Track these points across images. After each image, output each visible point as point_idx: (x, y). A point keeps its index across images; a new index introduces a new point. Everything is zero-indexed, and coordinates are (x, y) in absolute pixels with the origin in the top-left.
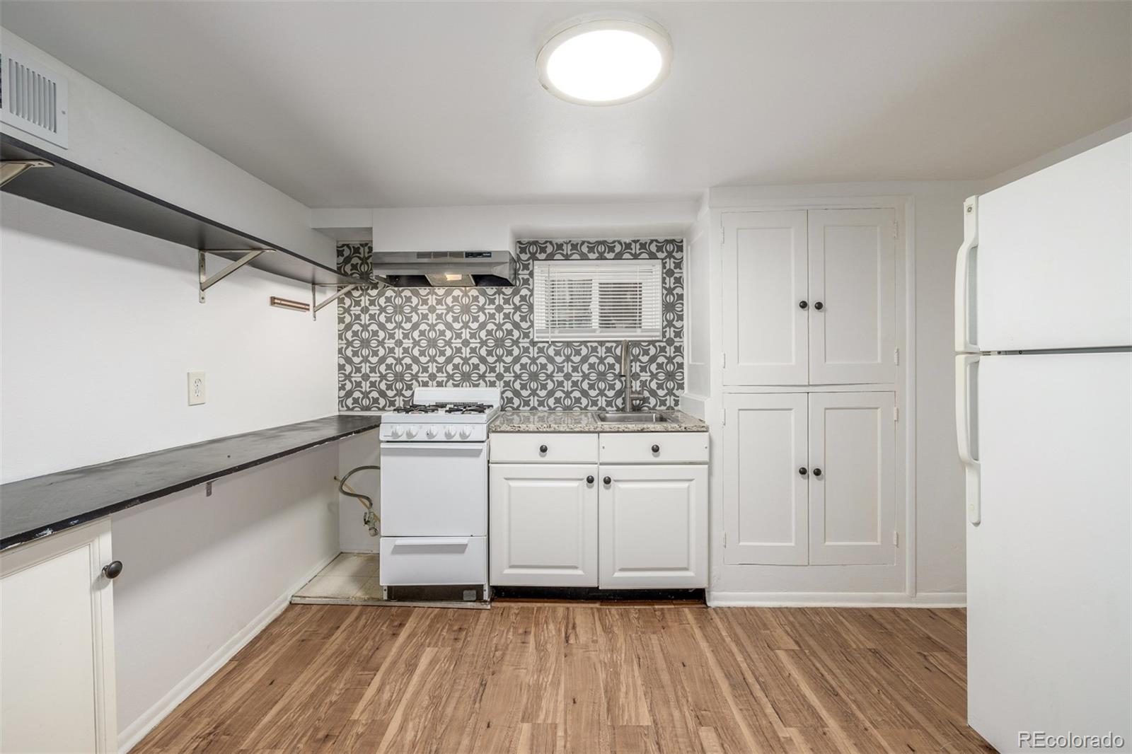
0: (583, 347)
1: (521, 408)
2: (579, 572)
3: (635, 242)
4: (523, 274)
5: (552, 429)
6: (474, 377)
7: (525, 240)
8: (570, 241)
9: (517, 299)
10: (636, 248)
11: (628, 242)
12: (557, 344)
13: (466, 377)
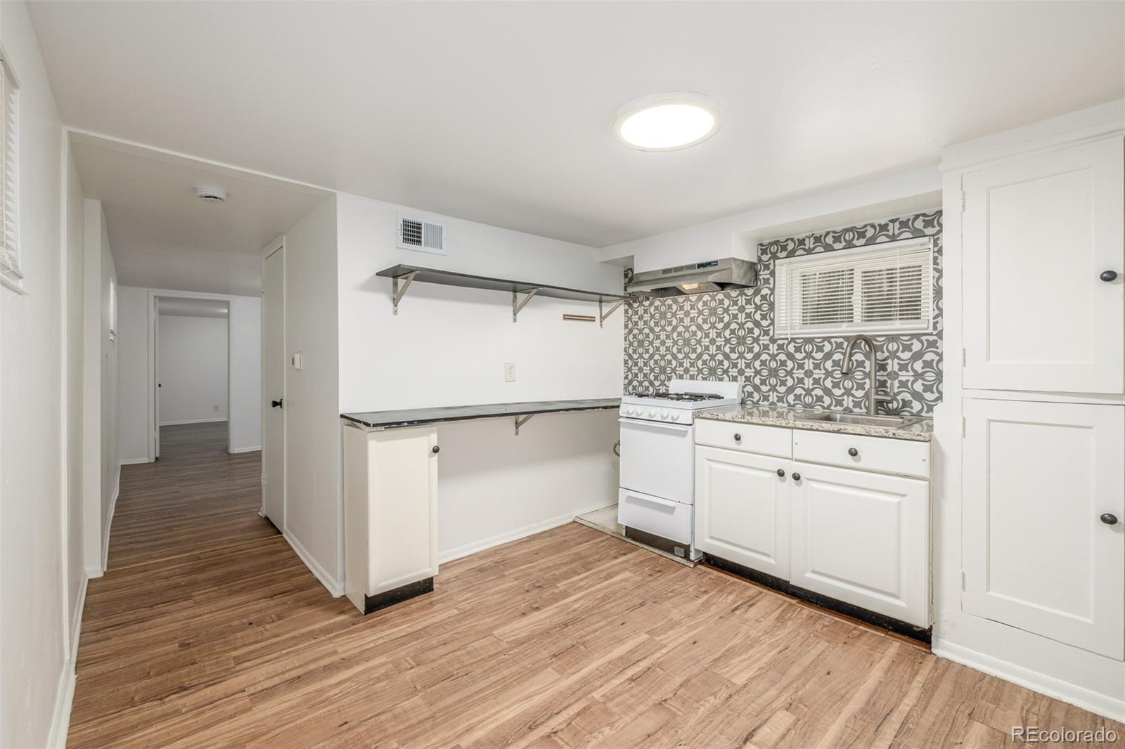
0: (826, 343)
1: (761, 402)
2: (771, 561)
3: (893, 221)
4: (764, 274)
5: (746, 420)
6: (719, 372)
7: (766, 242)
8: (813, 234)
9: (758, 299)
10: (894, 229)
11: (883, 223)
12: (797, 341)
13: (713, 372)
